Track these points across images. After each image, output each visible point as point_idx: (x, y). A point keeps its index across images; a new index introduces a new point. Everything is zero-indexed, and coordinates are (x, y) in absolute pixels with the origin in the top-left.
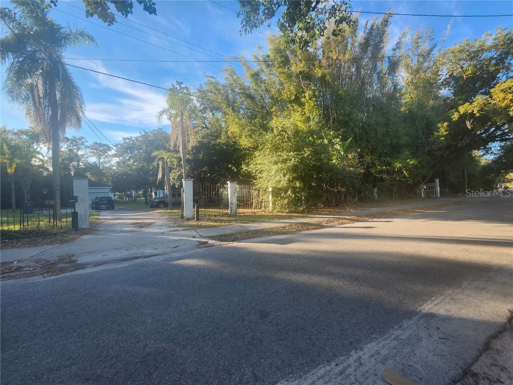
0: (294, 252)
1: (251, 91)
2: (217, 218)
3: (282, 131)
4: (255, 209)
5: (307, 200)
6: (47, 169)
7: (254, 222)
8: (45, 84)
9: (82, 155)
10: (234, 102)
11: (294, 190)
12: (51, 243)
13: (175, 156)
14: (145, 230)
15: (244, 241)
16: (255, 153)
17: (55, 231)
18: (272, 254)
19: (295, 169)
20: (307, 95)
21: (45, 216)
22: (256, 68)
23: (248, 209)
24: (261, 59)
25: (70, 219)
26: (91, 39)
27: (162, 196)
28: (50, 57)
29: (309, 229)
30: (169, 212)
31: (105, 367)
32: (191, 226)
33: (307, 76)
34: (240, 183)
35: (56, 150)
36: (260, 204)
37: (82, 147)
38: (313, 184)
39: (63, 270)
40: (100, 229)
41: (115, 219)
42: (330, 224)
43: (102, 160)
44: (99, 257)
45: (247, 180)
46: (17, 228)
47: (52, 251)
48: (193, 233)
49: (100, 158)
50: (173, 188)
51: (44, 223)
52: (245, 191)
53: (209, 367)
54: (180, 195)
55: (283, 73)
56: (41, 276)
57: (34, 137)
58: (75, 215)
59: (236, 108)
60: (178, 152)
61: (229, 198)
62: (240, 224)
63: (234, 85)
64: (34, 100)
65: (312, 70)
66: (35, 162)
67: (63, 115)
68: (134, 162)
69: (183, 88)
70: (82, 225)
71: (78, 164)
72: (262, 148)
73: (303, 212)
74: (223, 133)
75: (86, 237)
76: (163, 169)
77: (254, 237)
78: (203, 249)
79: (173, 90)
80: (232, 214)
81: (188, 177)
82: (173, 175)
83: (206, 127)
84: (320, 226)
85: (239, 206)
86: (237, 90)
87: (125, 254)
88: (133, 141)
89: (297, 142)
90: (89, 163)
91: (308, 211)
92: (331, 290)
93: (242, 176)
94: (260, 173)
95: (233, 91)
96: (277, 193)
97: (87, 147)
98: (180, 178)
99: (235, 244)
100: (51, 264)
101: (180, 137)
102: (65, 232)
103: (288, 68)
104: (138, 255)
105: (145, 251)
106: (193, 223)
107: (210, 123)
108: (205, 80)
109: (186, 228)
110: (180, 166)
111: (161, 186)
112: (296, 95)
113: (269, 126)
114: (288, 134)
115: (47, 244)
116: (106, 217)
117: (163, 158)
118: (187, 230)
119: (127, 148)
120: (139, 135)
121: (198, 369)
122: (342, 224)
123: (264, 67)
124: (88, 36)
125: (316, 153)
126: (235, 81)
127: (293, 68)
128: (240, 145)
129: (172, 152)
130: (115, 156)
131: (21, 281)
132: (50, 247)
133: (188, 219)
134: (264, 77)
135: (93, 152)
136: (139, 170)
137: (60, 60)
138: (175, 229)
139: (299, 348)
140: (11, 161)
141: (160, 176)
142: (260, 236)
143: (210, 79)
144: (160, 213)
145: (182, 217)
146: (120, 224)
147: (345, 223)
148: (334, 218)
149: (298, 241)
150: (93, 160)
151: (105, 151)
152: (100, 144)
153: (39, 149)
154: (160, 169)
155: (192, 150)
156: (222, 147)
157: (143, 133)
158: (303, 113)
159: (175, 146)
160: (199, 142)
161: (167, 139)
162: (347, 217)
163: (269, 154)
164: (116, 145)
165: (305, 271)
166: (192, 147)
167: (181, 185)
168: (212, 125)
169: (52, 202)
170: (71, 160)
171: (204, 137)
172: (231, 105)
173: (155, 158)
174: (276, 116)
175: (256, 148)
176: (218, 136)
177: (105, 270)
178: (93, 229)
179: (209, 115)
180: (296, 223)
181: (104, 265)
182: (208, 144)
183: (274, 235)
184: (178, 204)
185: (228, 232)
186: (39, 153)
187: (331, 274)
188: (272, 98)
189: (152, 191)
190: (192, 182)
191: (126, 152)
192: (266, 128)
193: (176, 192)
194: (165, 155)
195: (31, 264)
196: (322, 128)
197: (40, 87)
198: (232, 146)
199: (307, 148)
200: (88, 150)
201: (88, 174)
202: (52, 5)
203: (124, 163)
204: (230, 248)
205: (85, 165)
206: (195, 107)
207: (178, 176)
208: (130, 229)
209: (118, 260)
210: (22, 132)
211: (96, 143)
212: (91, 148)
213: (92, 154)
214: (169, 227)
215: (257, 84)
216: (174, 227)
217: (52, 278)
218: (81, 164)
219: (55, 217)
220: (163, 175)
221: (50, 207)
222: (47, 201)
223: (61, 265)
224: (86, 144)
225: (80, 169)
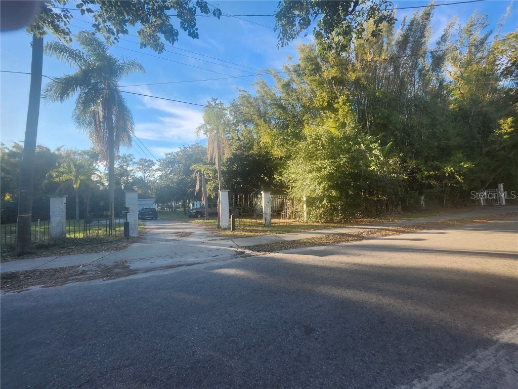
0: (334, 265)
1: (282, 101)
2: (252, 228)
3: (316, 139)
4: (289, 219)
5: (344, 210)
6: (103, 184)
7: (288, 232)
8: (104, 109)
9: (131, 170)
10: (266, 113)
11: (330, 199)
12: (108, 250)
13: (211, 168)
14: (184, 239)
15: (281, 251)
16: (288, 162)
17: (111, 239)
18: (311, 266)
19: (330, 177)
20: (340, 100)
21: (103, 225)
22: (286, 79)
23: (283, 219)
24: (291, 69)
25: (122, 228)
26: (141, 67)
27: (198, 206)
28: (109, 86)
29: (348, 241)
30: (206, 222)
31: (160, 370)
32: (227, 236)
33: (339, 81)
34: (273, 193)
35: (111, 168)
36: (295, 214)
37: (131, 163)
38: (351, 192)
39: (118, 275)
40: (147, 237)
41: (159, 229)
42: (372, 235)
43: (147, 175)
44: (147, 264)
45: (280, 189)
46: (81, 235)
47: (108, 257)
48: (230, 243)
49: (145, 173)
50: (209, 199)
51: (101, 232)
52: (279, 200)
53: (257, 381)
54: (216, 205)
55: (315, 81)
56: (101, 280)
57: (94, 156)
58: (126, 225)
59: (268, 119)
60: (214, 164)
61: (263, 207)
62: (275, 235)
63: (266, 97)
64: (95, 124)
65: (345, 74)
66: (94, 178)
67: (117, 136)
68: (175, 175)
69: (217, 104)
70: (133, 234)
71: (127, 178)
72: (295, 158)
73: (340, 222)
74: (256, 144)
75: (136, 245)
76: (201, 181)
77: (290, 248)
78: (241, 258)
79: (209, 106)
80: (266, 224)
81: (224, 188)
82: (209, 187)
83: (239, 139)
84: (360, 237)
85: (273, 216)
86: (268, 101)
87: (170, 261)
88: (174, 156)
89: (332, 149)
90: (136, 178)
91: (346, 221)
92: (382, 308)
93: (274, 185)
94: (294, 182)
95: (264, 103)
96: (311, 202)
97: (134, 163)
98: (216, 189)
99: (272, 255)
100: (109, 269)
101: (216, 150)
102: (119, 240)
103: (320, 75)
104: (182, 263)
105: (188, 260)
106: (229, 233)
107: (242, 135)
108: (238, 94)
109: (223, 238)
110: (216, 178)
111: (198, 197)
112: (328, 102)
113: (302, 134)
114: (322, 141)
115: (105, 250)
116: (151, 227)
117: (200, 171)
118: (224, 239)
119: (168, 163)
120: (179, 150)
121: (246, 382)
122: (386, 235)
123: (295, 76)
124: (138, 65)
125: (352, 159)
126: (266, 93)
127: (325, 75)
128: (272, 155)
129: (208, 164)
130: (158, 170)
131: (86, 283)
132: (107, 253)
133: (225, 229)
134: (295, 86)
135: (139, 168)
136: (179, 183)
137: (116, 88)
138: (213, 238)
139: (351, 370)
140: (77, 177)
141: (197, 187)
142: (296, 247)
143: (243, 93)
144: (198, 223)
145: (219, 227)
146: (164, 233)
147: (389, 235)
148: (376, 229)
150: (139, 174)
151: (149, 166)
152: (145, 159)
153: (97, 167)
154: (198, 182)
155: (227, 162)
156: (255, 158)
157: (183, 149)
158: (337, 119)
159: (211, 159)
160: (233, 154)
161: (204, 152)
162: (390, 228)
163: (302, 163)
164: (159, 161)
165: (349, 286)
166: (227, 159)
167: (217, 196)
168: (244, 137)
169: (109, 213)
170: (122, 175)
171: (237, 149)
172: (263, 116)
173: (193, 170)
174: (308, 124)
175: (289, 157)
176: (251, 148)
177: (154, 276)
178: (141, 238)
179: (241, 127)
180: (334, 234)
181: (153, 272)
182: (241, 155)
183: (311, 246)
184: (215, 215)
185: (264, 242)
186: (97, 170)
187: (379, 291)
188: (304, 106)
189: (190, 202)
190: (227, 193)
191: (168, 166)
192: (298, 137)
193: (213, 203)
194: (202, 168)
195: (93, 268)
196: (359, 132)
197: (101, 113)
198: (264, 156)
199: (343, 155)
200: (136, 166)
201: (135, 188)
202: (116, 41)
203: (166, 176)
204: (267, 258)
205: (133, 179)
206: (229, 121)
207: (213, 188)
208: (173, 238)
209: (164, 267)
210: (85, 153)
211: (142, 159)
212: (138, 164)
213: (138, 169)
214: (208, 236)
215: (288, 94)
216: (212, 237)
217: (110, 281)
218: (130, 178)
219: (111, 227)
220: (201, 187)
221: (107, 217)
222: (105, 212)
223: (117, 270)
224: (134, 160)
225: (128, 183)
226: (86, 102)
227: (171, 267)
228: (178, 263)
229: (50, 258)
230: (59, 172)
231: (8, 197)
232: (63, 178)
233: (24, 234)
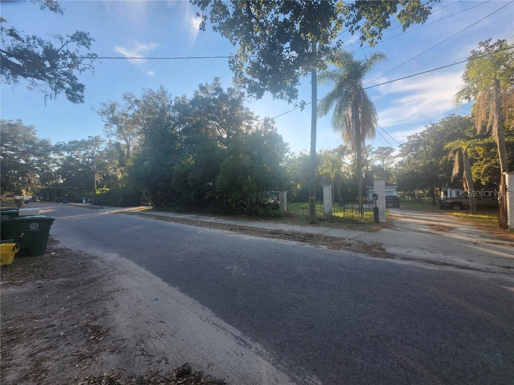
6: (348, 174)
8: (352, 111)
9: (370, 160)
12: (362, 230)
14: (446, 234)
17: (363, 221)
21: (356, 209)
25: (372, 213)
26: (382, 56)
27: (455, 195)
37: (370, 153)
39: (376, 255)
40: (396, 225)
41: (406, 218)
43: (385, 162)
44: (404, 252)
46: (341, 215)
47: (367, 237)
49: (383, 161)
51: (356, 215)
56: (364, 255)
57: (342, 151)
58: (376, 210)
60: (489, 135)
64: (347, 125)
66: (343, 170)
67: (364, 130)
69: (492, 46)
70: (382, 219)
71: (367, 168)
75: (385, 230)
76: (461, 163)
82: (477, 169)
87: (429, 255)
88: (418, 137)
97: (373, 153)
100: (368, 247)
102: (370, 223)
104: (448, 262)
105: (456, 260)
110: (491, 155)
111: (457, 184)
117: (460, 149)
119: (411, 146)
120: (425, 129)
130: (399, 156)
131: (354, 254)
132: (363, 233)
135: (378, 157)
136: (425, 168)
137: (361, 87)
140: (332, 170)
141: (456, 171)
144: (459, 216)
145: (504, 226)
146: (413, 223)
150: (378, 163)
151: (387, 154)
152: (383, 147)
153: (344, 161)
154: (456, 164)
157: (430, 126)
159: (484, 128)
161: (467, 123)
164: (401, 146)
169: (360, 199)
173: (448, 150)
178: (390, 224)
181: (411, 262)
186: (344, 163)
189: (440, 190)
191: (411, 150)
194: (464, 145)
195: (356, 243)
197: (350, 114)
200: (374, 155)
201: (375, 176)
203: (409, 162)
205: (372, 168)
207: (485, 170)
208: (427, 230)
209: (424, 260)
210: (335, 150)
211: (380, 148)
212: (376, 153)
213: (377, 158)
214: (482, 236)
216: (492, 238)
217: (372, 258)
218: (369, 168)
219: (361, 210)
220: (461, 170)
221: (357, 202)
222: (357, 198)
223: (375, 250)
224: (373, 150)
225: (368, 172)
227: (433, 263)
228: (443, 261)
229: (327, 229)
230: (322, 167)
231: (299, 186)
232: (325, 171)
233: (312, 209)
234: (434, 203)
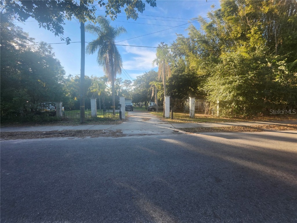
0: (238, 145)
1: (206, 38)
2: (183, 118)
3: (229, 61)
4: (206, 114)
5: (248, 110)
6: (109, 93)
7: (206, 122)
8: (109, 55)
9: (121, 86)
10: (194, 47)
11: (238, 103)
12: (113, 124)
13: (160, 84)
14: (147, 121)
15: (200, 133)
16: (208, 78)
17: (114, 119)
18: (221, 144)
19: (239, 87)
20: (252, 31)
21: (111, 113)
22: (209, 21)
23: (201, 114)
24: (214, 14)
25: (119, 114)
26: (125, 30)
27: (153, 105)
28: (111, 43)
29: (250, 131)
30: (157, 114)
32: (169, 122)
33: (253, 16)
34: (197, 98)
35: (113, 85)
36: (210, 112)
37: (121, 82)
38: (255, 98)
39: (118, 136)
40: (129, 119)
41: (134, 116)
42: (271, 129)
43: (128, 88)
44: (129, 132)
45: (201, 96)
46: (102, 117)
47: (114, 127)
48: (170, 125)
50: (159, 101)
51: (110, 116)
52: (200, 103)
54: (162, 105)
55: (232, 19)
56: (112, 137)
57: (105, 79)
58: (120, 113)
59: (195, 51)
60: (162, 81)
61: (190, 107)
62: (197, 123)
63: (194, 37)
64: (106, 64)
65: (259, 9)
66: (106, 90)
67: (115, 68)
68: (141, 88)
69: (164, 45)
70: (123, 117)
71: (119, 90)
72: (213, 75)
73: (244, 118)
74: (186, 68)
75: (124, 122)
76: (154, 91)
77: (207, 132)
78: (176, 134)
79: (159, 47)
80: (192, 116)
81: (167, 95)
82: (159, 94)
83: (176, 66)
84: (260, 129)
85: (196, 112)
86: (196, 39)
87: (140, 132)
88: (141, 78)
89: (243, 67)
90: (123, 90)
91: (249, 117)
92: (275, 178)
93: (197, 94)
94: (211, 91)
95: (193, 40)
96: (223, 104)
97: (122, 82)
98: (162, 96)
99: (195, 134)
100: (114, 133)
101: (163, 73)
102: (117, 120)
103: (236, 14)
104: (146, 134)
105: (148, 132)
106: (169, 120)
107: (178, 63)
108: (177, 37)
109: (166, 123)
110: (162, 89)
111: (153, 100)
112: (242, 33)
113: (219, 59)
114: (234, 63)
115: (112, 124)
116: (131, 114)
117: (154, 85)
118: (167, 123)
119: (138, 82)
120: (143, 74)
122: (283, 130)
123: (216, 18)
124: (123, 29)
125: (259, 74)
126: (195, 34)
127: (240, 13)
128: (197, 75)
129: (158, 82)
130: (133, 85)
131: (106, 138)
132: (113, 125)
133: (167, 118)
134: (215, 26)
135: (125, 85)
136: (143, 92)
137: (114, 44)
138: (161, 122)
140: (99, 90)
141: (153, 95)
142: (211, 131)
143: (179, 36)
144: (153, 114)
145: (164, 116)
146: (137, 118)
147: (287, 130)
148: (275, 124)
149: (241, 138)
150: (124, 88)
151: (129, 84)
152: (127, 80)
153: (107, 85)
154: (153, 91)
155: (169, 80)
156: (186, 77)
157: (145, 73)
158: (248, 46)
159: (160, 78)
160: (173, 75)
161: (156, 75)
162: (288, 125)
163: (218, 79)
164: (134, 80)
165: (249, 159)
166: (169, 78)
167: (163, 100)
168: (179, 64)
169: (113, 107)
170: (117, 88)
171: (175, 72)
172: (192, 50)
173: (150, 85)
174: (224, 51)
175: (208, 75)
176: (183, 71)
177: (133, 138)
178: (126, 120)
179: (178, 58)
180: (238, 125)
181: (133, 136)
182: (177, 76)
183: (221, 132)
184: (162, 110)
185: (190, 127)
187: (274, 166)
188: (221, 39)
189: (148, 103)
190: (169, 98)
192: (216, 61)
193: (161, 103)
194: (155, 83)
195: (108, 132)
196: (267, 54)
197: (108, 57)
198: (191, 76)
199: (251, 71)
200: (123, 84)
201: (123, 95)
202: (115, 18)
203: (137, 89)
204: (192, 136)
206: (171, 55)
208: (141, 121)
209: (138, 134)
210: (101, 78)
211: (126, 80)
212: (124, 83)
213: (124, 85)
215: (210, 32)
216: (160, 121)
217: (115, 138)
218: (120, 90)
219: (114, 113)
220: (154, 94)
221: (112, 109)
222: (111, 107)
223: (117, 134)
224: (122, 81)
225: (120, 92)
226: (102, 53)
227: (141, 135)
228: (144, 133)
229: (92, 126)
230: (92, 87)
231: (75, 99)
232: (94, 90)
233: (82, 114)
234: (146, 108)
